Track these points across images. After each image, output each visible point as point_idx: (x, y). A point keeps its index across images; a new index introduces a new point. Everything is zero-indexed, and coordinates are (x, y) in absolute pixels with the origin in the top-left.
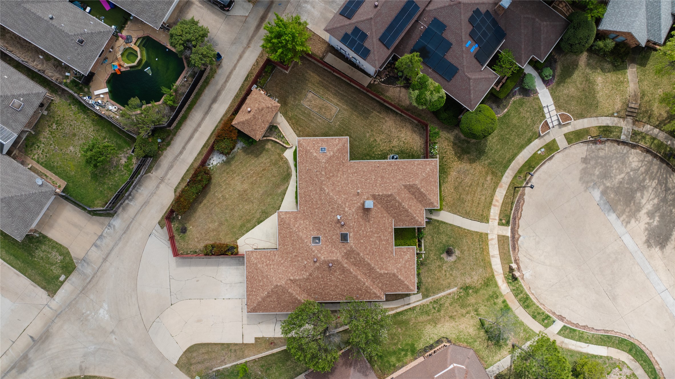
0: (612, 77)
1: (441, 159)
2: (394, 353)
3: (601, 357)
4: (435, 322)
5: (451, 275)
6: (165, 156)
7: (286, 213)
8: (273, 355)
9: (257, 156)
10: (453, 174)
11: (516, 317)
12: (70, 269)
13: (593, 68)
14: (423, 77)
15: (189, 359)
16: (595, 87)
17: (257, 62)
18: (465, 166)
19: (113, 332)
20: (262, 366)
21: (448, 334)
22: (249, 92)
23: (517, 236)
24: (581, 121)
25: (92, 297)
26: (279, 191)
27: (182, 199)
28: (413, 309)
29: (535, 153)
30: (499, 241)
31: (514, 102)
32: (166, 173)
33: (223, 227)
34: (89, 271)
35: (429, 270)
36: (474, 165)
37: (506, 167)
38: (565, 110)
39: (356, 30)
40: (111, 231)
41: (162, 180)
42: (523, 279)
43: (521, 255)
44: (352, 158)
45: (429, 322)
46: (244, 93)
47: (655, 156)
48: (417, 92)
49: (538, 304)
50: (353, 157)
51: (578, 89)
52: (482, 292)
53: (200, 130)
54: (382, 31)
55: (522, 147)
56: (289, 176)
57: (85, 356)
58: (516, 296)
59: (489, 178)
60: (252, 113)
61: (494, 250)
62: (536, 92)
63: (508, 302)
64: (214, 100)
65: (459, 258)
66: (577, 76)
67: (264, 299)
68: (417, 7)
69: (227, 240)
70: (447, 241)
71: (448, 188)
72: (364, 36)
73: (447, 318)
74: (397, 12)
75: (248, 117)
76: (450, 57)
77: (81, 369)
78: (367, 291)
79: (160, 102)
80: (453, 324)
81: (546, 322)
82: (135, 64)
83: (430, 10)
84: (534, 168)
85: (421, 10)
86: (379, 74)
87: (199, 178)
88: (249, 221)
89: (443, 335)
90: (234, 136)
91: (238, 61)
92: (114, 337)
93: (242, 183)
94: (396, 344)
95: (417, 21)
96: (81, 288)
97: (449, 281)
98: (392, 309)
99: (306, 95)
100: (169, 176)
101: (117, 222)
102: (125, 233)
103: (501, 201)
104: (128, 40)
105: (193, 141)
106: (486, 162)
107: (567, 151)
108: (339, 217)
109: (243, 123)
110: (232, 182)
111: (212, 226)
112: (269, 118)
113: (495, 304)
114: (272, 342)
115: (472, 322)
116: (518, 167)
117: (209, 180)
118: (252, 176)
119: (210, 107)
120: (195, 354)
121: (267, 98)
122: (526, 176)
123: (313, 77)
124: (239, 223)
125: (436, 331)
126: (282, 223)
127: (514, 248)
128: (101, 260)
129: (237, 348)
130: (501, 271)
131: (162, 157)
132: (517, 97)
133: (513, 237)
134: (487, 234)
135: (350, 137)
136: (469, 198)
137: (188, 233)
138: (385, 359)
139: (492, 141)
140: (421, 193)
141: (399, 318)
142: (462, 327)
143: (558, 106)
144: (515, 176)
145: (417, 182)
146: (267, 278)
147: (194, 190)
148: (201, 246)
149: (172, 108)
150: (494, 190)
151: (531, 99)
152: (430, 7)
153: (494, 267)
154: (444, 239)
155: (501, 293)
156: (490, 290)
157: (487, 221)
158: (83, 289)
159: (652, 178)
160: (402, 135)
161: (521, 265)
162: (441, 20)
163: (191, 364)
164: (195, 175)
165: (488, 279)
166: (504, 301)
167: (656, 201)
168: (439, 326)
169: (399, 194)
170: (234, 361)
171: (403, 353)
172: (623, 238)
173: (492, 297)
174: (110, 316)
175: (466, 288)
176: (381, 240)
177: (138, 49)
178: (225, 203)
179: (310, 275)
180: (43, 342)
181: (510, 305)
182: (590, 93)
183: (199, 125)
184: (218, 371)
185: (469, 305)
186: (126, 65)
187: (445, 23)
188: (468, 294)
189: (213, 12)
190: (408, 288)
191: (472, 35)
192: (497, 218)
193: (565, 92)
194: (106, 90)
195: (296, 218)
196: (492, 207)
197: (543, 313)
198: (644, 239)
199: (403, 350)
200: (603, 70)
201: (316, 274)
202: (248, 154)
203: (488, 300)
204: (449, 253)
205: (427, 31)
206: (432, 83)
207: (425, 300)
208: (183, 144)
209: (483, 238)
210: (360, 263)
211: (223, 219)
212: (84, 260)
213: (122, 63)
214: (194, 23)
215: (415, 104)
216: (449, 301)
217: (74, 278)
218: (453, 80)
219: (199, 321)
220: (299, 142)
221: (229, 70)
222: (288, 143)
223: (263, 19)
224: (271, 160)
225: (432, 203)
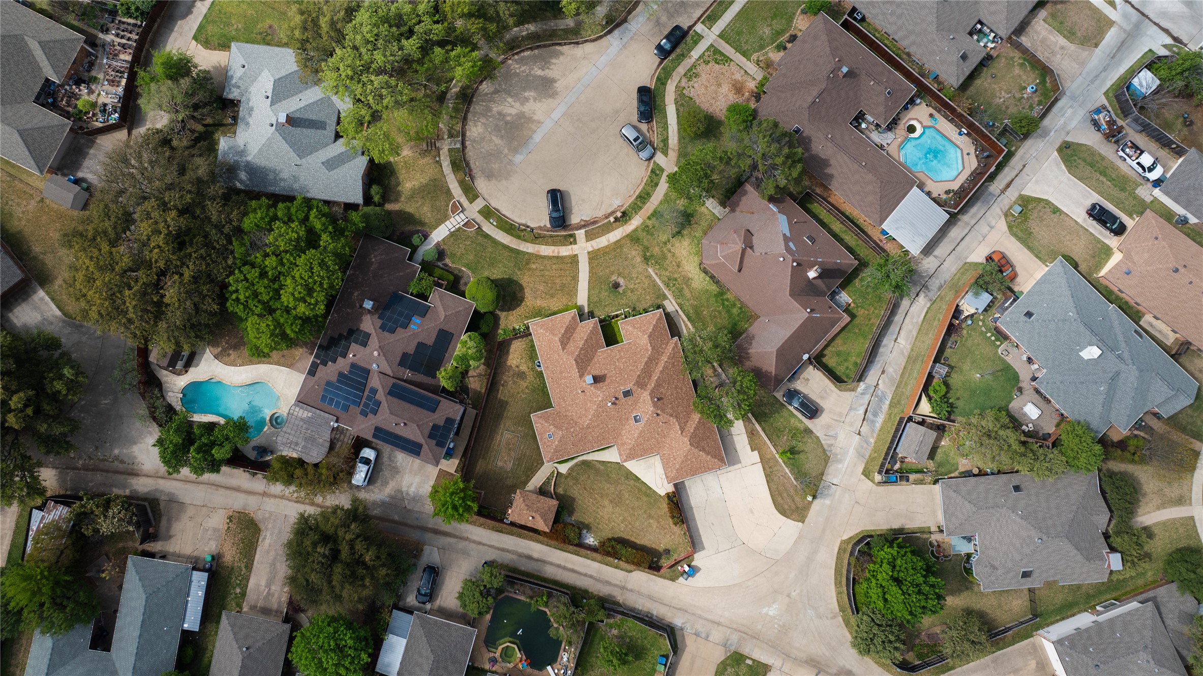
0: (402, 175)
1: (527, 318)
2: (728, 311)
3: (677, 110)
4: (687, 280)
5: (637, 278)
6: (599, 591)
7: (620, 455)
8: (764, 430)
9: (574, 499)
10: (539, 303)
11: (661, 203)
12: (738, 656)
13: (399, 194)
14: (455, 360)
15: (793, 511)
16: (417, 187)
17: (480, 525)
18: (528, 293)
19: (789, 596)
20: (779, 437)
21: (695, 264)
22: (513, 524)
23: (583, 223)
24: (453, 191)
25: (759, 627)
26: (602, 468)
27: (636, 560)
28: (680, 305)
29: (497, 227)
30: (592, 239)
31: (453, 263)
32: (615, 585)
33: (653, 513)
34: (735, 637)
35: (638, 300)
36: (524, 285)
37: (518, 252)
38: (447, 210)
39: (431, 436)
40: (688, 626)
41: (623, 588)
42: (622, 206)
43: (600, 214)
44: (550, 406)
45: (688, 286)
46: (515, 529)
47: (467, 111)
48: (471, 362)
49: (643, 184)
50: (548, 405)
51: (423, 204)
52: (646, 243)
53: (563, 564)
54: (425, 412)
55: (495, 242)
56: (584, 462)
57: (820, 617)
58: (641, 208)
59: (534, 266)
60: (534, 514)
61: (602, 242)
62: (438, 244)
63: (649, 214)
64: (530, 558)
65: (619, 275)
66: (410, 208)
67: (708, 453)
68: (394, 385)
69: (664, 506)
70: (606, 291)
71: (555, 305)
72: (435, 427)
73: (680, 269)
74: (403, 403)
75: (538, 518)
76: (430, 340)
77: (834, 617)
78: (672, 357)
79: (547, 610)
80: (684, 262)
81: (658, 172)
82: (515, 646)
83: (393, 372)
84: (512, 225)
85: (395, 381)
86: (462, 402)
87: (610, 549)
88: (640, 490)
89: (698, 269)
90: (560, 526)
91: (484, 545)
92: (793, 594)
93: (604, 507)
94: (720, 312)
95: (405, 381)
96: (755, 641)
97: (643, 278)
98: (686, 326)
99: (501, 468)
100: (618, 583)
101: (678, 621)
102: (686, 611)
103: (553, 248)
104: (494, 661)
105: (576, 568)
106: (519, 273)
107: (486, 197)
108: (609, 404)
109: (545, 521)
110: (606, 517)
111: (655, 524)
112: (534, 496)
113: (654, 227)
114: (751, 434)
115: (677, 245)
116: (515, 240)
117: (610, 540)
118: (595, 499)
119: (537, 560)
120: (786, 507)
121: (515, 504)
122: (522, 230)
123: (481, 466)
124: (645, 499)
125: (697, 277)
126: (631, 456)
127: (595, 222)
128: (720, 628)
129: (767, 467)
130: (621, 229)
131: (601, 594)
132: (448, 261)
133: (584, 226)
134: (589, 253)
135: (530, 413)
136: (558, 281)
137: (668, 547)
138: (737, 318)
139: (497, 273)
140: (566, 332)
141: (693, 316)
142: (684, 253)
143: (445, 218)
144: (525, 240)
145: (557, 339)
146: (687, 455)
147: (623, 551)
148: (678, 530)
149: (550, 596)
150: (544, 257)
151: (445, 247)
152: (390, 372)
153: (619, 238)
154: (604, 294)
155: (643, 224)
156: (643, 235)
157: (576, 256)
158: (755, 638)
159: (489, 109)
160: (515, 362)
161: (610, 211)
162: (399, 359)
163: (797, 508)
164: (608, 554)
165: (632, 240)
166: (649, 218)
167: (510, 100)
168: (690, 275)
169: (573, 353)
170: (781, 466)
171: (726, 303)
172: (556, 119)
173: (647, 231)
174: (773, 603)
175: (646, 259)
176: (621, 358)
177: (501, 648)
178: (629, 518)
179: (671, 415)
180: (818, 662)
181: (651, 211)
182: (424, 191)
183: (559, 566)
184: (796, 479)
185: (662, 251)
186: (519, 655)
187: (400, 355)
188: (652, 256)
189: (443, 583)
190: (660, 319)
191: (405, 326)
192: (570, 247)
193: (429, 215)
194: (549, 668)
195: (623, 444)
196: (561, 255)
197: (650, 177)
198: (550, 100)
199: (723, 304)
200: (398, 184)
201: (668, 410)
202: (574, 509)
203: (652, 235)
204: (616, 286)
205: (412, 368)
206: (459, 350)
207: (669, 296)
208: (582, 577)
209: (594, 256)
210: (647, 372)
211: (645, 516)
212: (725, 645)
213: (518, 660)
214: (461, 596)
215: (483, 361)
216: (664, 273)
217: (746, 651)
218: (451, 331)
219: (752, 512)
220: (549, 462)
221: (497, 551)
222: (553, 472)
223: (437, 532)
224: (574, 484)
225: (573, 318)
